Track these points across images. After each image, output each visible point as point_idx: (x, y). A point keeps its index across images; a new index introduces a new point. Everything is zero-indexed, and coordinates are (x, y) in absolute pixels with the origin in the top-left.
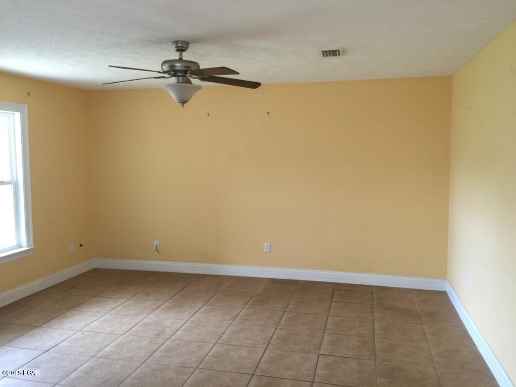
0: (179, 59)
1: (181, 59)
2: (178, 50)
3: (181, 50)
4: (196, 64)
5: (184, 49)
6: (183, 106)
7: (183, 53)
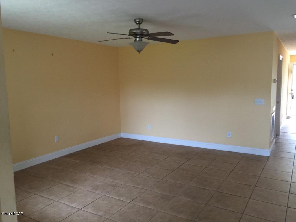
0: (138, 28)
1: (139, 28)
2: (137, 24)
3: (139, 23)
4: (147, 30)
5: (140, 23)
6: (139, 53)
7: (140, 25)
